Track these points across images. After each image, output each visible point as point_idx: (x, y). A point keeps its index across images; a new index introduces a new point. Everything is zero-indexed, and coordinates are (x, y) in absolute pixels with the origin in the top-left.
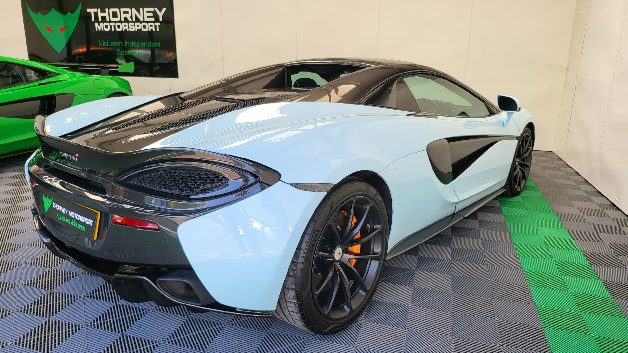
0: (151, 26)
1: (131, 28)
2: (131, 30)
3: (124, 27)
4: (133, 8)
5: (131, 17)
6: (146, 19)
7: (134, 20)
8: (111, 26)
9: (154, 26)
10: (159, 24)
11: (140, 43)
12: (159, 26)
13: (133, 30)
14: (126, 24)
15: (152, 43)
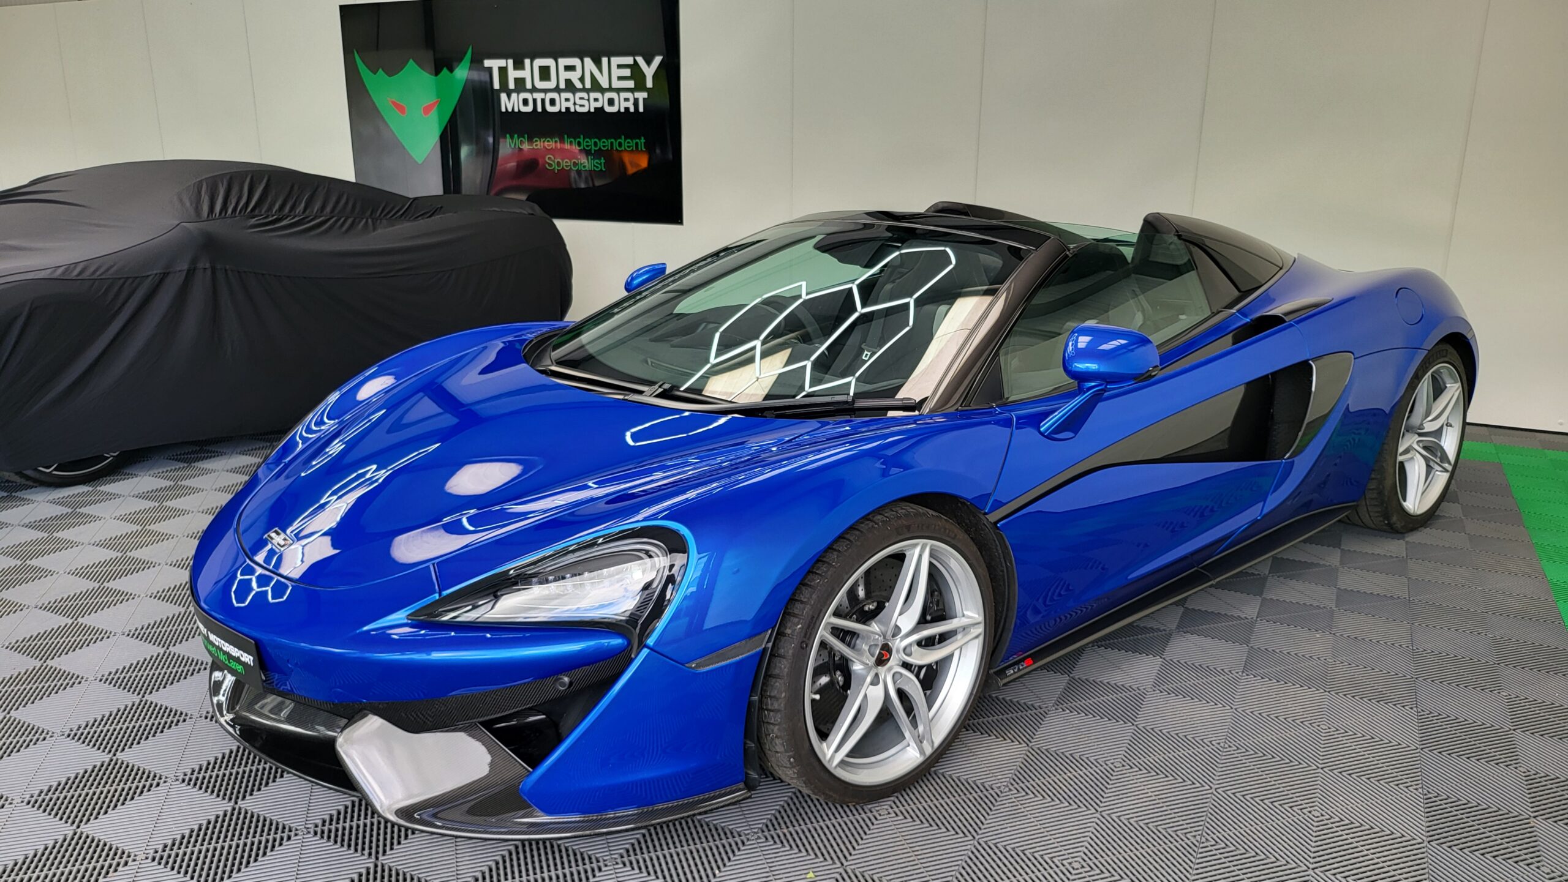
0: (627, 100)
1: (581, 106)
2: (579, 110)
3: (563, 103)
4: (587, 56)
5: (582, 79)
6: (616, 84)
7: (588, 85)
8: (535, 101)
9: (632, 101)
10: (645, 95)
11: (600, 140)
12: (644, 99)
13: (585, 110)
14: (569, 95)
15: (625, 139)
